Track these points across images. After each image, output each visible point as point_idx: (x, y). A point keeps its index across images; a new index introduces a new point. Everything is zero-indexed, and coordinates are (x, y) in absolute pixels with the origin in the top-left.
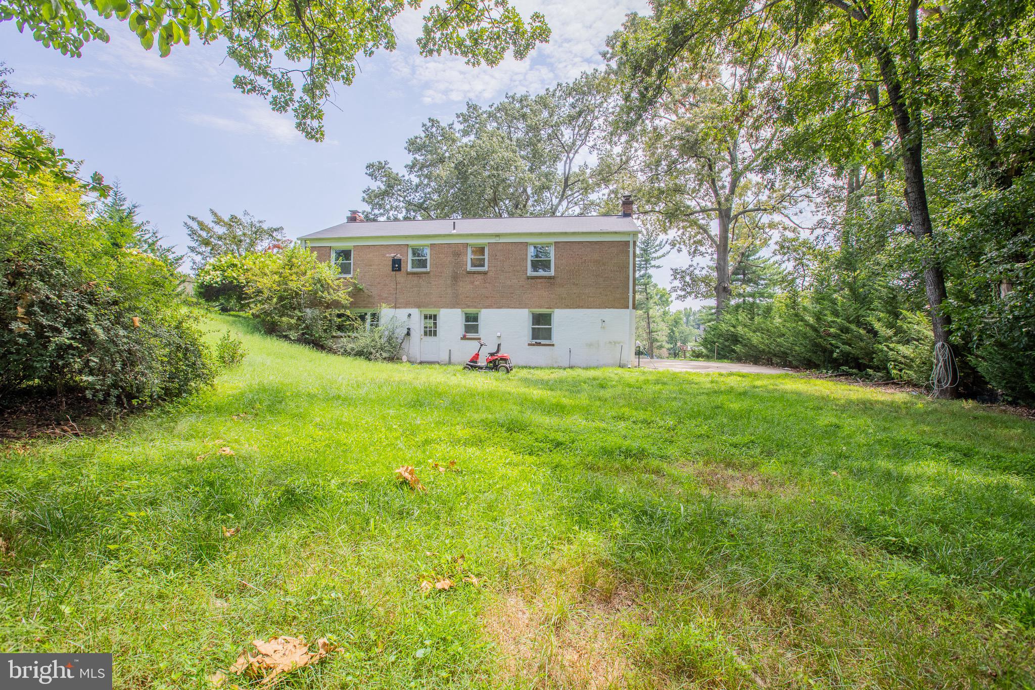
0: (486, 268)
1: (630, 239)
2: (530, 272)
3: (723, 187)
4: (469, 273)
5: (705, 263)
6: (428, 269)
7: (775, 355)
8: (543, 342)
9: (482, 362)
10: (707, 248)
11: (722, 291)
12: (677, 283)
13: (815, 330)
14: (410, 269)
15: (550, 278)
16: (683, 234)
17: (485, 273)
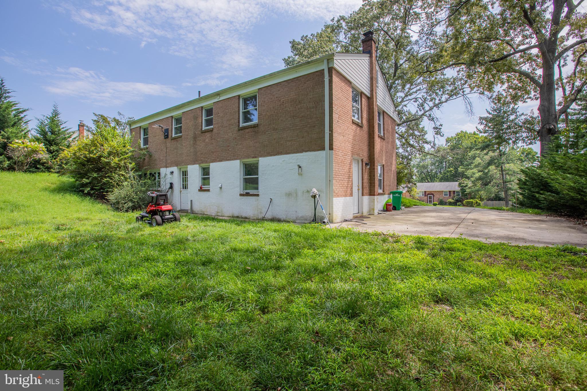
0: (213, 126)
2: (242, 124)
4: (204, 132)
6: (182, 134)
8: (252, 192)
14: (173, 135)
15: (254, 126)
17: (213, 131)
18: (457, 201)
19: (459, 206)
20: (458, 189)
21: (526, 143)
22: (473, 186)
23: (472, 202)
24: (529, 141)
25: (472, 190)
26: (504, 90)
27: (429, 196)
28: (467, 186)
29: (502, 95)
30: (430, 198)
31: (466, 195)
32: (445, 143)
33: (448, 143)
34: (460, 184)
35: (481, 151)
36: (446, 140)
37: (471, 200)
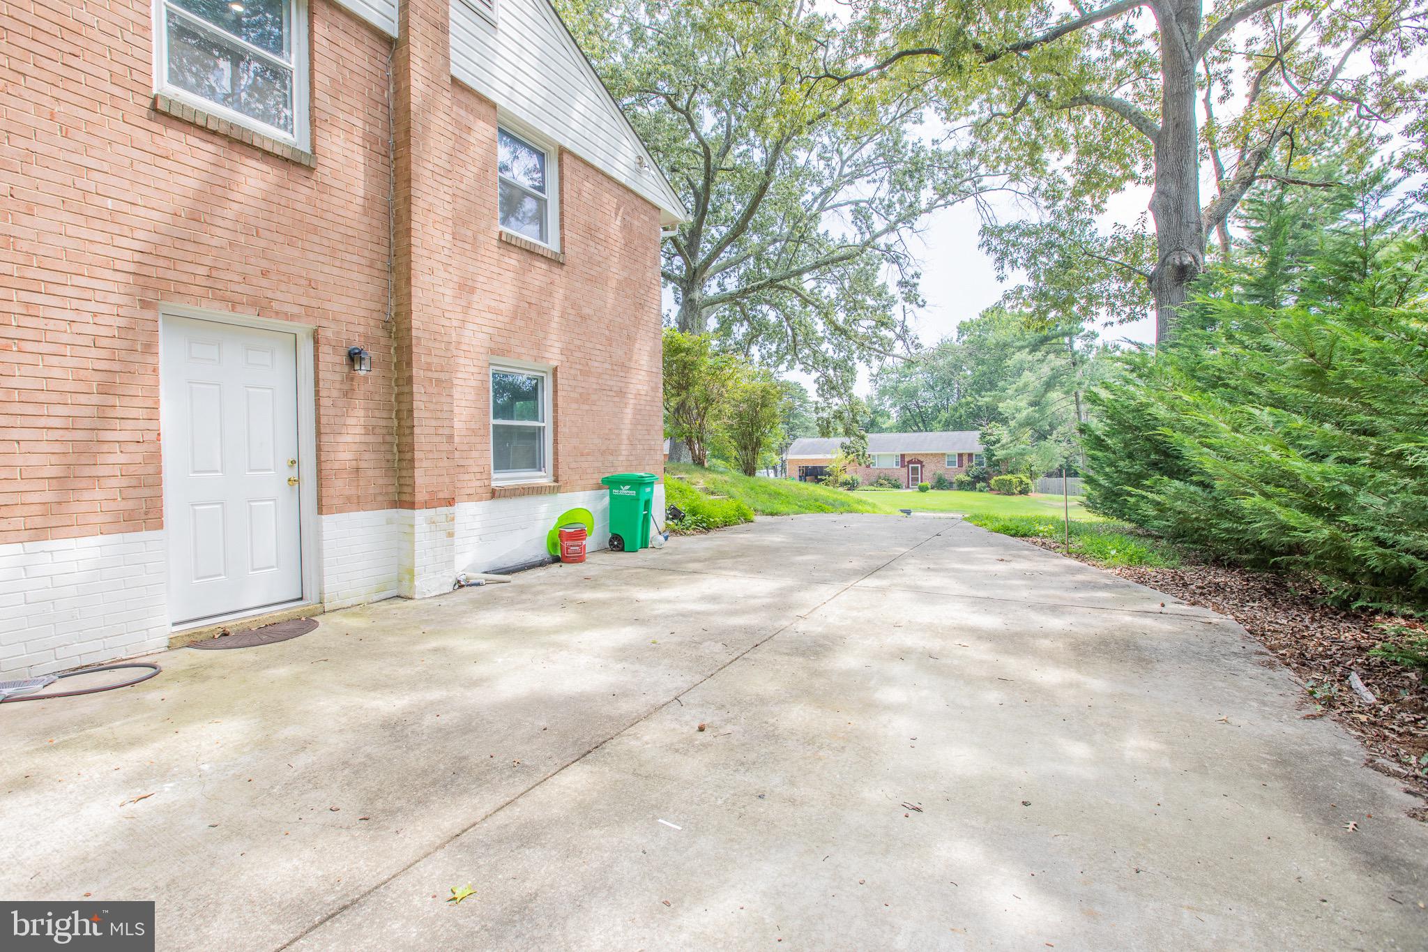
18: (978, 479)
19: (981, 491)
20: (978, 448)
21: (1119, 314)
22: (1012, 441)
23: (1010, 481)
24: (1127, 309)
25: (1008, 451)
26: (1068, 169)
27: (912, 465)
28: (998, 441)
29: (1062, 182)
30: (915, 470)
31: (997, 463)
32: (955, 335)
33: (963, 335)
34: (983, 436)
35: (1030, 352)
36: (958, 328)
37: (1009, 477)
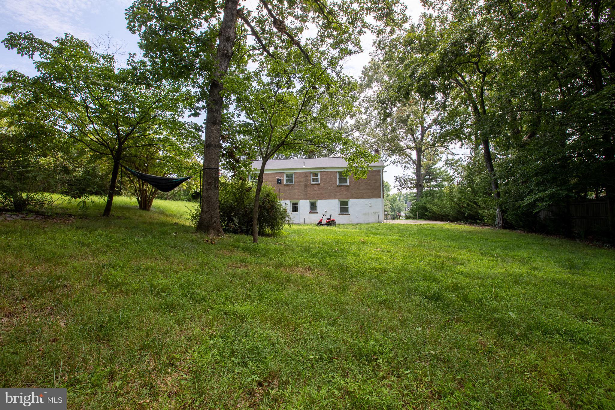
0: (319, 182)
1: (381, 169)
2: (338, 184)
3: (418, 138)
4: (312, 184)
5: (410, 173)
6: (293, 183)
7: (444, 216)
8: (345, 213)
9: (324, 222)
10: (411, 166)
11: (419, 186)
12: (397, 183)
13: (458, 205)
14: (285, 183)
15: (347, 186)
16: (399, 158)
17: (319, 184)
